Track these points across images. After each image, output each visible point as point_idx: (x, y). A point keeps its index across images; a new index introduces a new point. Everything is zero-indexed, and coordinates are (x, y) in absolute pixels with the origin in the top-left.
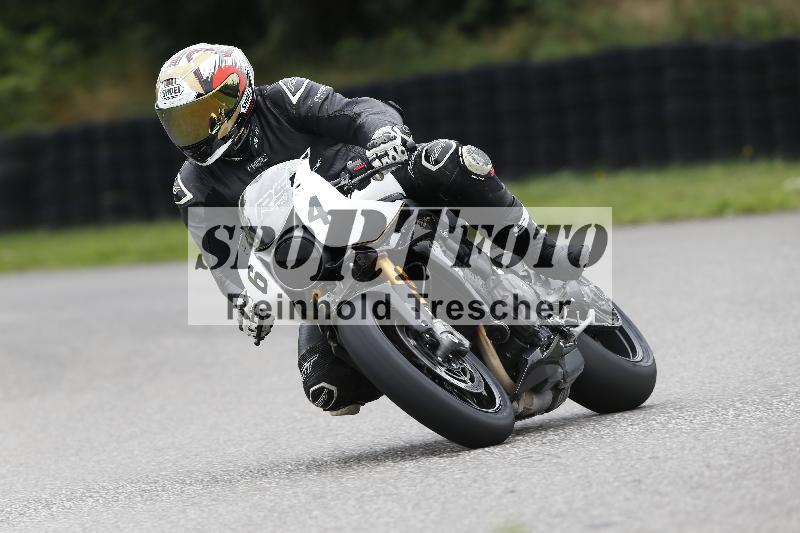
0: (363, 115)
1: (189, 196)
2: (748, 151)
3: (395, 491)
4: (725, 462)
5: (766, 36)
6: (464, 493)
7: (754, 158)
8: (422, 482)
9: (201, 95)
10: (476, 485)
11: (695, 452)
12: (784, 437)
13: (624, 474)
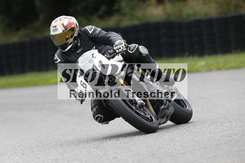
0: (111, 37)
1: (59, 60)
2: (187, 54)
3: (79, 158)
4: (180, 149)
5: (192, 18)
6: (100, 158)
7: (188, 56)
8: (87, 155)
9: (64, 31)
10: (104, 156)
11: (171, 145)
12: (198, 141)
13: (150, 152)
